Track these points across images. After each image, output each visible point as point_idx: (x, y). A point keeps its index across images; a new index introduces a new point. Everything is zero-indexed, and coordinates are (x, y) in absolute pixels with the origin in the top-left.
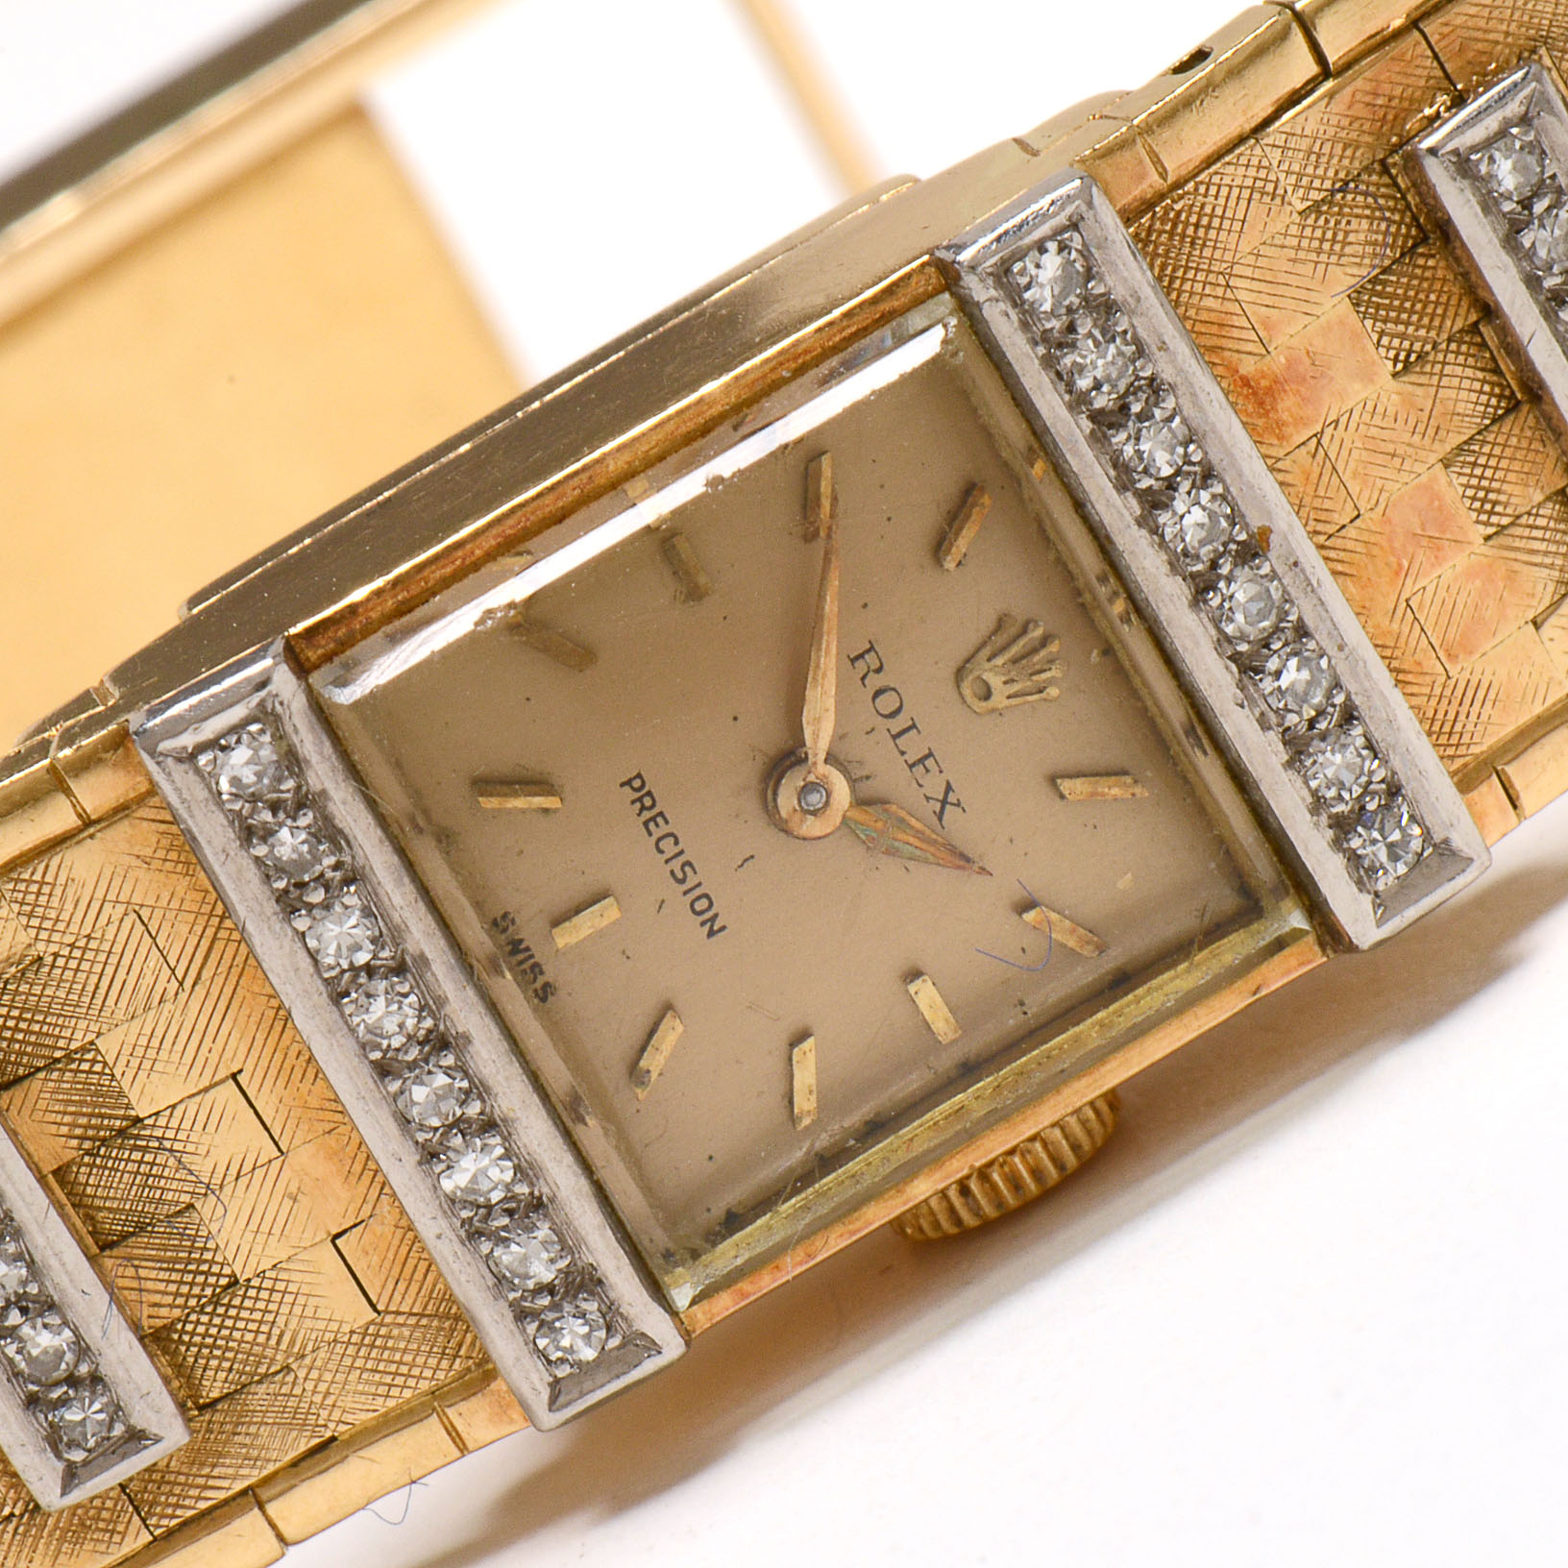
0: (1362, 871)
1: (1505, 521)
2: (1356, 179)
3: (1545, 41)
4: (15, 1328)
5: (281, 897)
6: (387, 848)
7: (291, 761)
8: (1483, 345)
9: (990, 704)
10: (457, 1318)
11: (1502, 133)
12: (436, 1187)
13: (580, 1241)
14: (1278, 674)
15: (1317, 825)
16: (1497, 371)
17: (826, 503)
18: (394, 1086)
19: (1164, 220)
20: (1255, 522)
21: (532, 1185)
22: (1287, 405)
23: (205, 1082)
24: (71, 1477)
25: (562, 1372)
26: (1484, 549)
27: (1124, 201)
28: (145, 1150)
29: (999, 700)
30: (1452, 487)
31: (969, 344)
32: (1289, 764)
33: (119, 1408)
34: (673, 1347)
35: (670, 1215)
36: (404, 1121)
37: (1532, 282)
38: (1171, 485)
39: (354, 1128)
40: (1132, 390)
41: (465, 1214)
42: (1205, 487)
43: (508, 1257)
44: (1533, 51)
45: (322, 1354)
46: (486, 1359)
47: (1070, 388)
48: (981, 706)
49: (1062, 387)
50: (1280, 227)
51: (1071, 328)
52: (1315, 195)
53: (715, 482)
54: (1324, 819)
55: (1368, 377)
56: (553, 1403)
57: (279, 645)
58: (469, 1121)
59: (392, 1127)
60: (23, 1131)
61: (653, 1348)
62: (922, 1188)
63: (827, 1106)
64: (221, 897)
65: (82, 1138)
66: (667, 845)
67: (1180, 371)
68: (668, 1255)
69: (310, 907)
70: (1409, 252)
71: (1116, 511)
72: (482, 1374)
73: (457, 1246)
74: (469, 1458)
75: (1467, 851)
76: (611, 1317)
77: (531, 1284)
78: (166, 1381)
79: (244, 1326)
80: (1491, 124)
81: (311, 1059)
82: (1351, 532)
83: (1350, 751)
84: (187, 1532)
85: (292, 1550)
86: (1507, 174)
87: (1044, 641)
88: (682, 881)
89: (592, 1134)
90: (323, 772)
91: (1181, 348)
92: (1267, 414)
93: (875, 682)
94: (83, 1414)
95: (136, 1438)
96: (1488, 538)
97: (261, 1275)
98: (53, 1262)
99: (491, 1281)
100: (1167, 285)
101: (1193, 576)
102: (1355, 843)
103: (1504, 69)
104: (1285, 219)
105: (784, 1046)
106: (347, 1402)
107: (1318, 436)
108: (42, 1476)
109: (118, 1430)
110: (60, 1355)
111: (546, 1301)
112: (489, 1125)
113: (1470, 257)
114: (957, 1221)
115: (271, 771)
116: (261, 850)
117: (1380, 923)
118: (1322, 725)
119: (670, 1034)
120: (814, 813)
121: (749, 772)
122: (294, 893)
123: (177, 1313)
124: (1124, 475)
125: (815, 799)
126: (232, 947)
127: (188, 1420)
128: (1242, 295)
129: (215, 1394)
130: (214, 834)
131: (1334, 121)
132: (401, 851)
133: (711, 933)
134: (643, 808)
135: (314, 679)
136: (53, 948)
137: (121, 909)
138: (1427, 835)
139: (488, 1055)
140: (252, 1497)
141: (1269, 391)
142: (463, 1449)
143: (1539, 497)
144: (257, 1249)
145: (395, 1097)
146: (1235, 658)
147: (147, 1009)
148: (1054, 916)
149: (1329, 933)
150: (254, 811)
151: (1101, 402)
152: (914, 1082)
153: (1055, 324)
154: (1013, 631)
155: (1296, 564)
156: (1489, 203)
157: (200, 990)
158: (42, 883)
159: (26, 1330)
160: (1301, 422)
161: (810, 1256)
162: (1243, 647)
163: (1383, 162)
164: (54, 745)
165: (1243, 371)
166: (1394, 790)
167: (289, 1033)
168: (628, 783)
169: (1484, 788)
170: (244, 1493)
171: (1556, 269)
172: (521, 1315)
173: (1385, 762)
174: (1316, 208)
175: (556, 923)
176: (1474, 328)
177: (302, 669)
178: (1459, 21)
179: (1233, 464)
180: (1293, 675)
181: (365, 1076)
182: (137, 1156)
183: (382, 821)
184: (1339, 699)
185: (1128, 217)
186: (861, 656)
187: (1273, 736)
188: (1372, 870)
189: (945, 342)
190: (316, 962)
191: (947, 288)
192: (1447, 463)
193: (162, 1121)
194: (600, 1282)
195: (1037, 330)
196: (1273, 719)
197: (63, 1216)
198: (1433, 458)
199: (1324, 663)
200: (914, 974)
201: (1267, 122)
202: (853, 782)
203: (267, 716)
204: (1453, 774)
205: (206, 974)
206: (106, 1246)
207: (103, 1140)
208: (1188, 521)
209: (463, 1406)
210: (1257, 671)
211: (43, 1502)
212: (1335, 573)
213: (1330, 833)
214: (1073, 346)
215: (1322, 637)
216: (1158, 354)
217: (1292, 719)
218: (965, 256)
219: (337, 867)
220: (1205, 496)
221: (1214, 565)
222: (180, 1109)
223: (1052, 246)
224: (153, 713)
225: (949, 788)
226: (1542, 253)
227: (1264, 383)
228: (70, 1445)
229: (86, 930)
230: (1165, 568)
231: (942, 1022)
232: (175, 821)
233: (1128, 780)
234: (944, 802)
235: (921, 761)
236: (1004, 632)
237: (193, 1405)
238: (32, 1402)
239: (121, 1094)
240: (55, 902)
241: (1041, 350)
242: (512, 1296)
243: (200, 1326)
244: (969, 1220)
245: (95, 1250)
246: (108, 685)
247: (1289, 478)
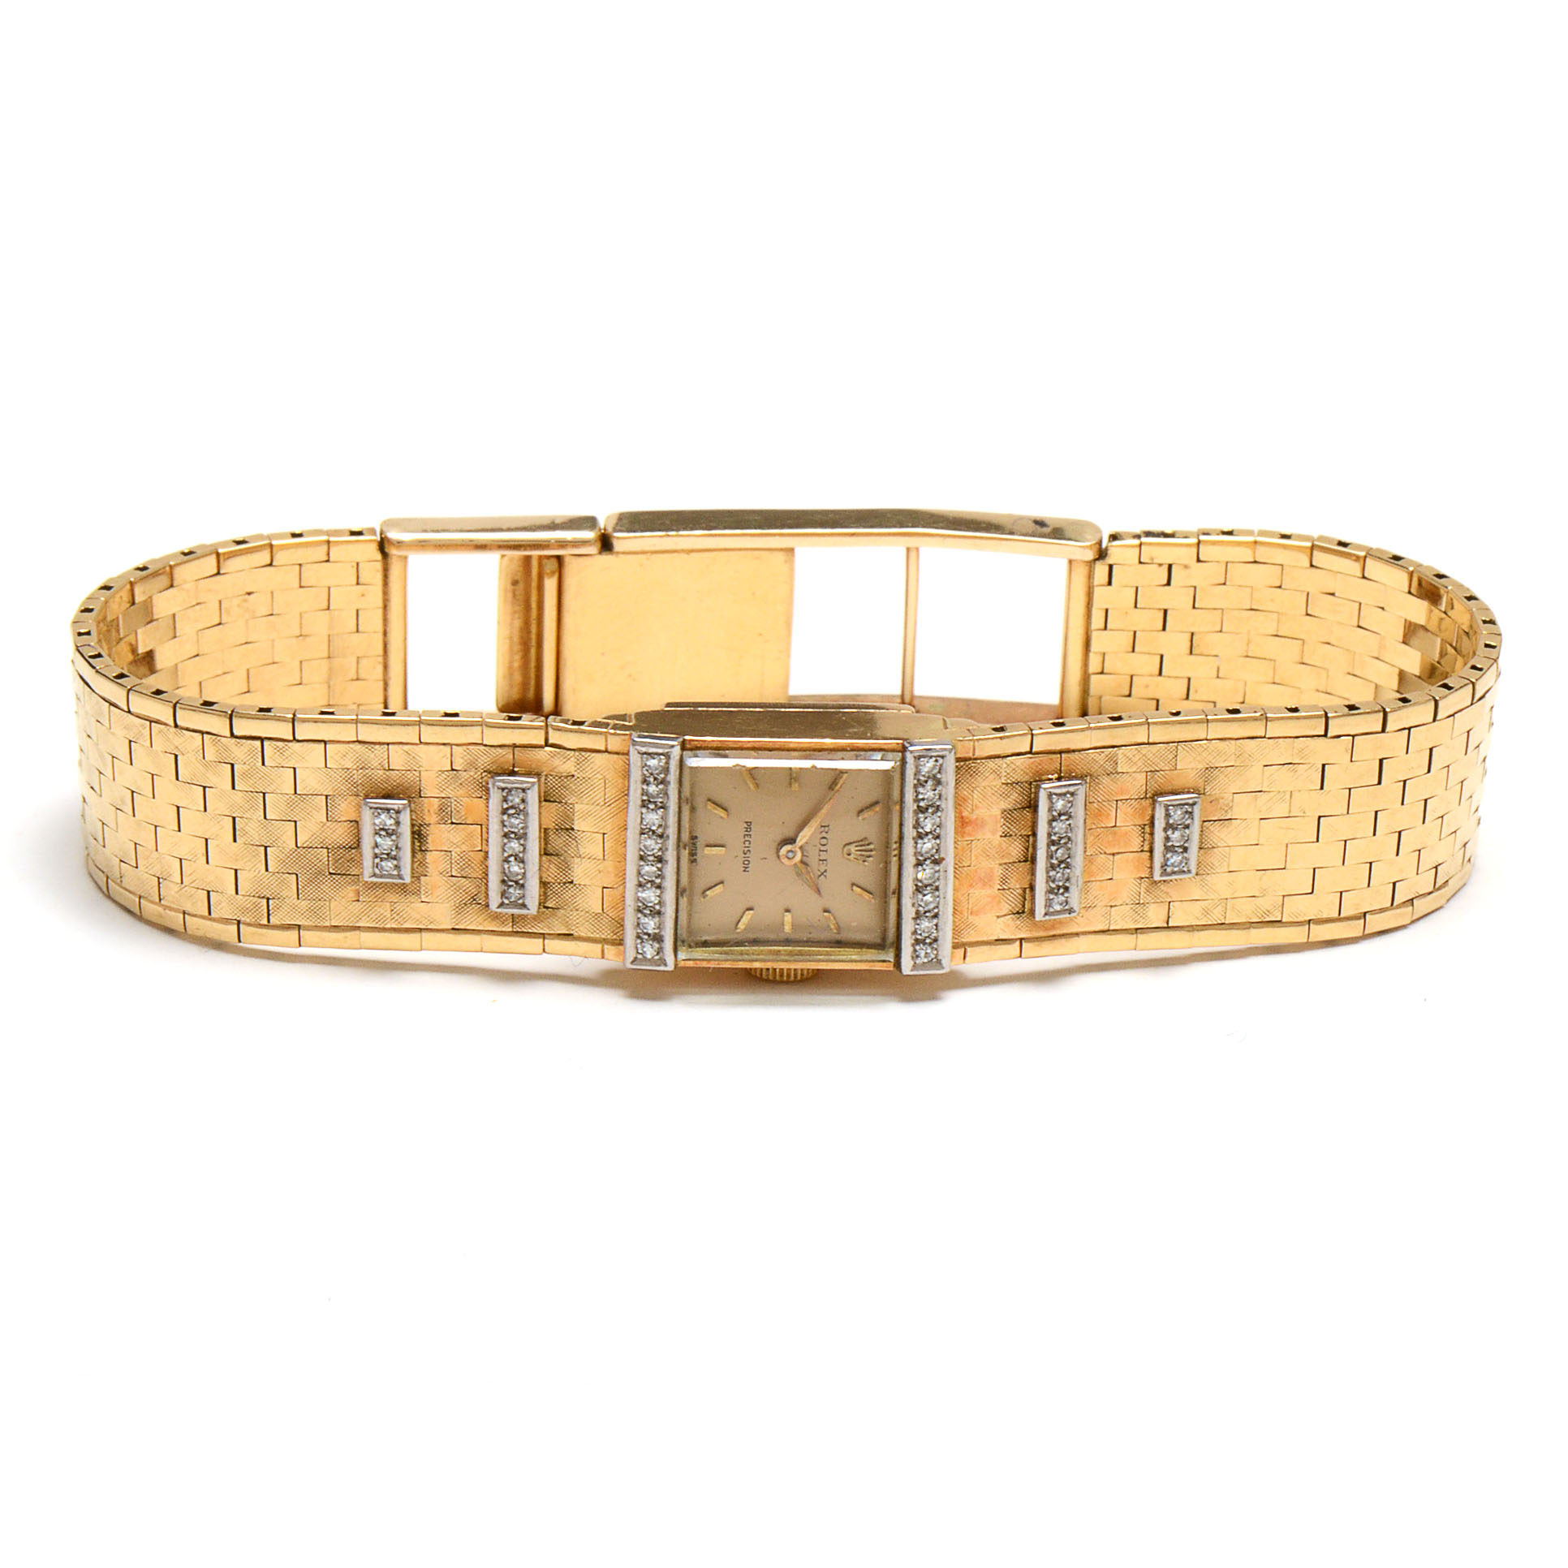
0: (915, 956)
1: (1006, 888)
2: (1022, 783)
3: (1091, 775)
4: (510, 861)
5: (643, 801)
6: (677, 806)
7: (666, 770)
8: (1028, 841)
9: (848, 857)
10: (622, 926)
11: (1064, 794)
12: (636, 893)
13: (664, 928)
14: (924, 895)
15: (911, 938)
16: (1027, 850)
17: (839, 785)
18: (642, 863)
19: (967, 766)
20: (942, 855)
21: (661, 907)
22: (968, 829)
23: (595, 831)
24: (502, 905)
25: (640, 956)
26: (997, 892)
27: (958, 756)
28: (570, 837)
29: (851, 857)
30: (998, 871)
31: (899, 770)
32: (914, 919)
33: (524, 896)
34: (670, 967)
35: (690, 932)
36: (639, 873)
37: (1049, 835)
38: (927, 834)
39: (626, 865)
40: (932, 806)
41: (640, 904)
42: (935, 839)
43: (644, 920)
44: (1086, 776)
45: (583, 913)
46: (622, 940)
47: (917, 796)
48: (846, 856)
49: (915, 794)
50: (994, 784)
51: (926, 782)
52: (1009, 781)
53: (814, 767)
54: (914, 937)
55: (994, 833)
56: (632, 962)
57: (681, 740)
58: (655, 883)
59: (635, 871)
60: (543, 814)
61: (666, 965)
62: (757, 965)
63: (747, 929)
64: (628, 790)
65: (557, 825)
66: (747, 844)
67: (947, 808)
68: (683, 942)
69: (648, 808)
70: (1024, 808)
71: (909, 832)
72: (620, 942)
73: (633, 911)
74: (602, 960)
75: (944, 965)
76: (660, 951)
77: (645, 931)
78: (540, 896)
79: (568, 893)
80: (1064, 790)
81: (625, 842)
82: (965, 869)
83: (931, 924)
84: (521, 934)
85: (545, 954)
86: (1060, 804)
87: (871, 850)
88: (745, 854)
89: (684, 901)
90: (673, 777)
91: (951, 802)
92: (962, 828)
93: (824, 835)
94: (514, 892)
95: (524, 906)
96: (999, 889)
97: (580, 885)
98: (530, 851)
99: (636, 924)
100: (957, 782)
101: (918, 859)
102: (918, 948)
103: (1075, 778)
104: (998, 783)
105: (745, 907)
106: (582, 928)
107: (972, 841)
108: (495, 900)
109: (520, 901)
110: (518, 874)
111: (646, 937)
112: (659, 887)
113: (1037, 819)
114: (761, 975)
115: (660, 769)
116: (645, 787)
117: (912, 970)
118: (927, 914)
119: (719, 889)
120: (789, 858)
121: (779, 838)
122: (647, 802)
123: (553, 881)
124: (917, 825)
125: (790, 855)
126: (622, 804)
127: (539, 908)
128: (975, 796)
129: (550, 906)
130: (636, 775)
131: (1025, 765)
132: (680, 808)
133: (744, 871)
134: (747, 831)
135: (685, 753)
136: (579, 776)
137: (601, 777)
138: (937, 955)
139: (670, 870)
140: (543, 936)
141: (967, 823)
142: (603, 957)
143: (1018, 886)
144: (583, 878)
145: (641, 866)
146: (916, 885)
147: (593, 804)
148: (832, 918)
149: (898, 964)
150: (649, 777)
151: (922, 804)
152: (772, 936)
153: (922, 778)
154: (867, 842)
155: (946, 871)
156: (1050, 809)
157: (609, 808)
158: (586, 758)
159: (513, 863)
160: (970, 835)
161: (718, 964)
162: (920, 884)
163: (1031, 783)
164: (610, 727)
165: (964, 814)
166: (936, 940)
167: (623, 833)
168: (746, 822)
169: (959, 950)
170: (541, 934)
171: (1057, 835)
172: (638, 937)
173: (937, 932)
174: (1007, 784)
175: (707, 846)
176: (1028, 836)
177: (683, 748)
178: (1072, 758)
179: (946, 838)
180: (928, 898)
181: (637, 857)
182: (567, 837)
183: (680, 798)
184: (936, 911)
185: (958, 760)
186: (824, 826)
187: (914, 910)
188: (917, 956)
189: (893, 768)
190: (642, 822)
191: (902, 752)
192: (1000, 865)
193: (579, 833)
194: (663, 941)
195: (917, 777)
196: (916, 905)
197: (540, 841)
198: (997, 862)
199: (938, 899)
200: (788, 911)
201: (1008, 756)
202: (803, 855)
203: (667, 756)
204: (953, 943)
205: (613, 805)
206: (546, 854)
207: (562, 829)
208: (925, 845)
209: (609, 947)
210: (920, 892)
211: (490, 907)
212: (955, 876)
213: (913, 942)
214: (923, 786)
215: (941, 892)
216: (944, 801)
217: (921, 909)
218: (911, 748)
219: (661, 802)
220: (934, 841)
221: (925, 860)
222: (585, 834)
223: (934, 759)
224: (639, 737)
225: (825, 871)
226: (1057, 829)
227: (967, 820)
228: (506, 898)
229: (590, 776)
230: (913, 854)
231: (787, 928)
232: (629, 765)
233: (871, 896)
234: (822, 874)
235: (823, 860)
236: (862, 842)
237: (542, 904)
238: (503, 881)
239: (573, 820)
240: (586, 765)
241: (916, 782)
242: (639, 931)
243: (556, 887)
244: (764, 976)
245: (542, 853)
246: (633, 717)
247: (958, 847)
